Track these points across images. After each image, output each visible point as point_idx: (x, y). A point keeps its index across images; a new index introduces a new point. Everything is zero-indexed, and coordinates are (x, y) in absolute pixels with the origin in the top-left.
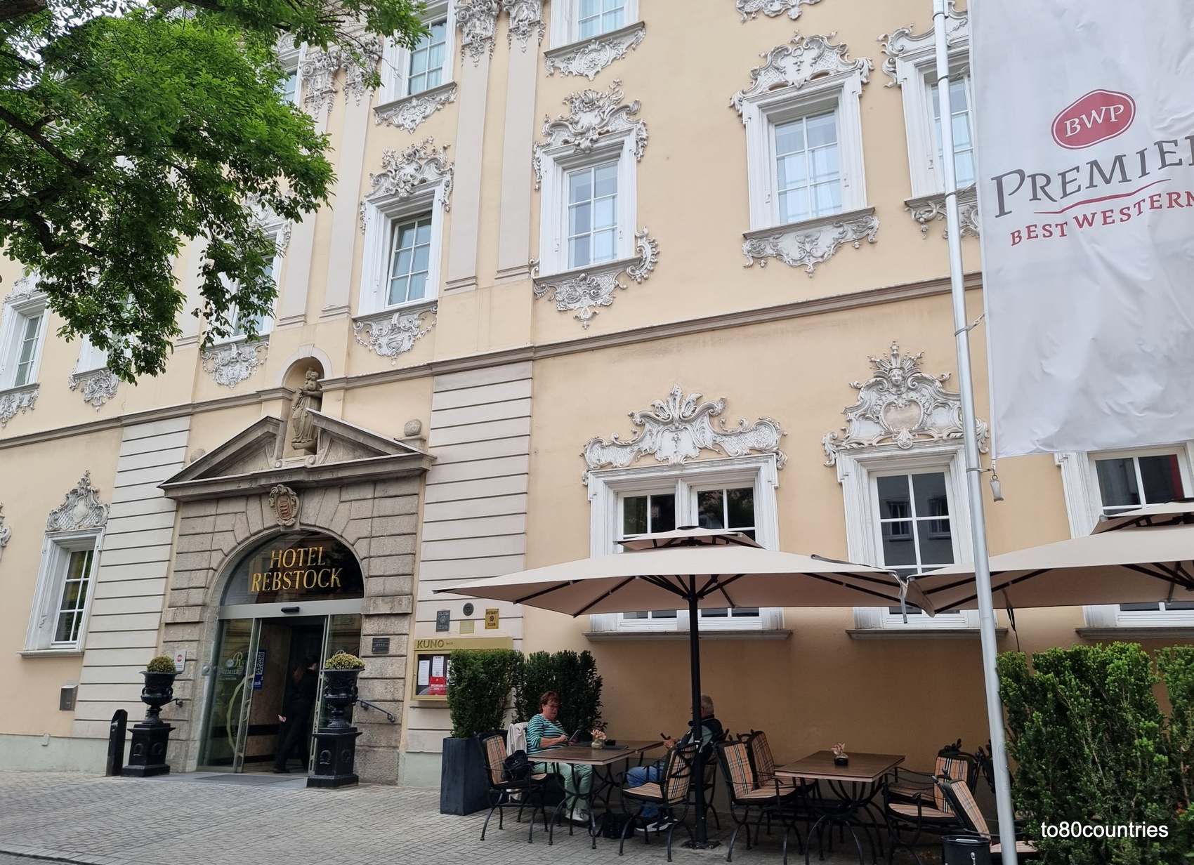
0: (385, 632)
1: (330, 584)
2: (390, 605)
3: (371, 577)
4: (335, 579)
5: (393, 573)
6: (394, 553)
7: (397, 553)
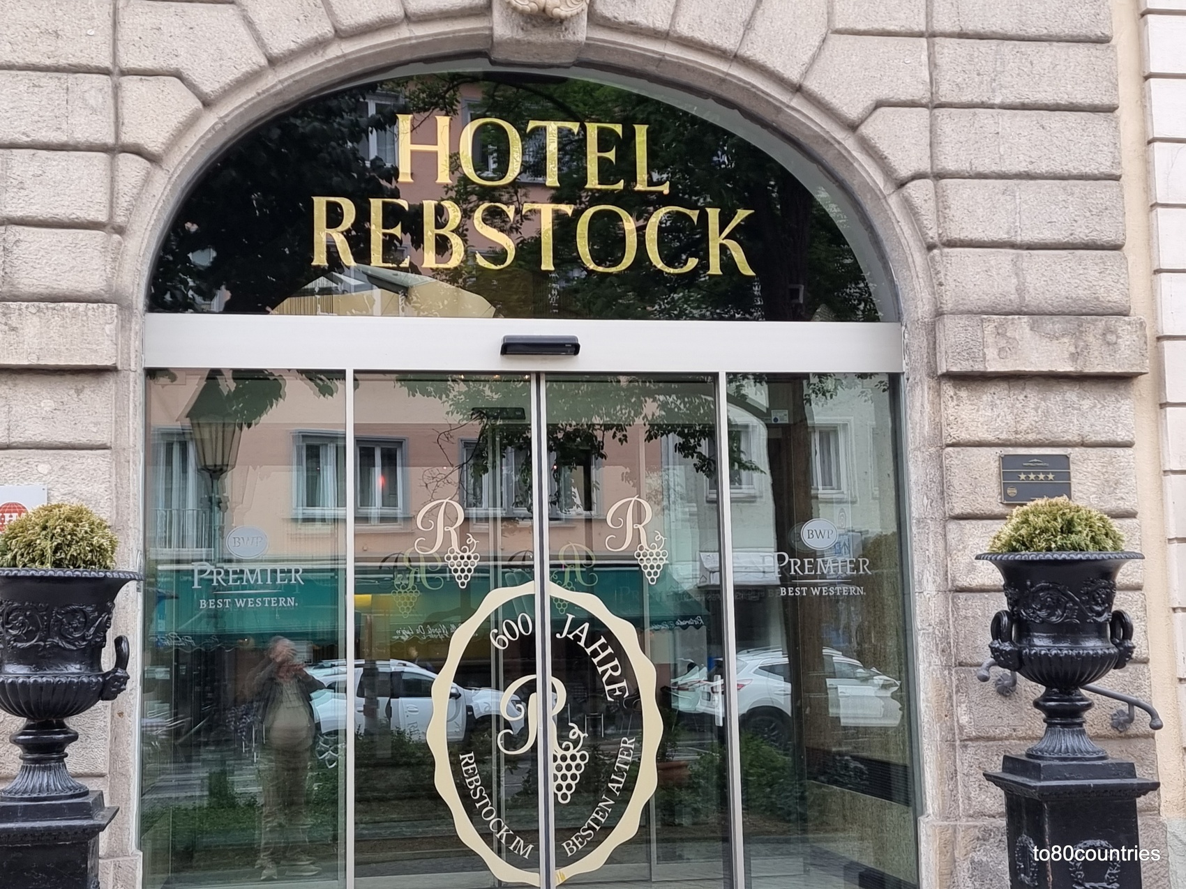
0: (1046, 436)
1: (704, 265)
2: (1067, 344)
3: (951, 244)
4: (723, 248)
5: (1048, 235)
6: (1043, 168)
7: (1057, 168)
